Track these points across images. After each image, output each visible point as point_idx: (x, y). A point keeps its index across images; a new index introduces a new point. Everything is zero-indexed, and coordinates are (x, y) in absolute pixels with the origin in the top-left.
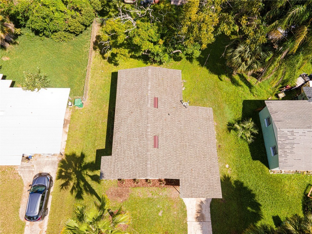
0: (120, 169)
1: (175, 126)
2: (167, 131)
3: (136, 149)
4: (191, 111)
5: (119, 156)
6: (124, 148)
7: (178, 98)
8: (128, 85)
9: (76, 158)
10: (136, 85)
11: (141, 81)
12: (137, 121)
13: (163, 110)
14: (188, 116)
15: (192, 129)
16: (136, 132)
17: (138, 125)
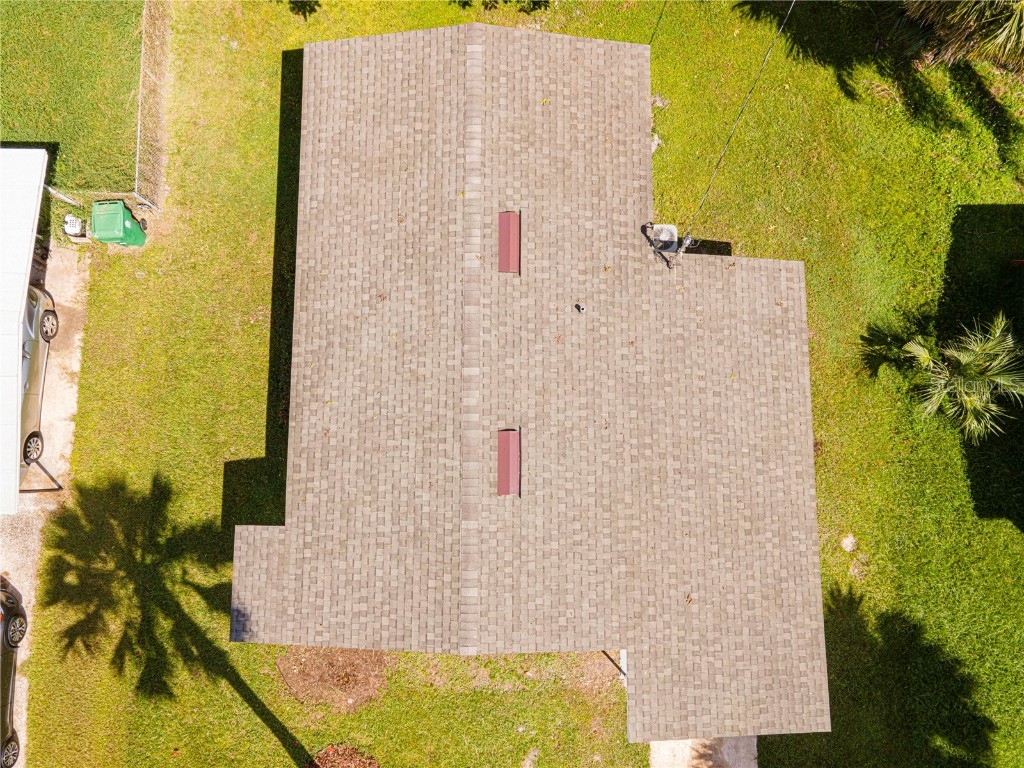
0: (327, 598)
1: (611, 373)
2: (567, 399)
3: (404, 497)
4: (692, 282)
5: (322, 530)
6: (342, 489)
7: (630, 213)
8: (357, 138)
9: (131, 500)
10: (404, 134)
11: (426, 116)
12: (408, 347)
13: (547, 284)
14: (679, 311)
15: (696, 381)
16: (406, 409)
17: (414, 367)
